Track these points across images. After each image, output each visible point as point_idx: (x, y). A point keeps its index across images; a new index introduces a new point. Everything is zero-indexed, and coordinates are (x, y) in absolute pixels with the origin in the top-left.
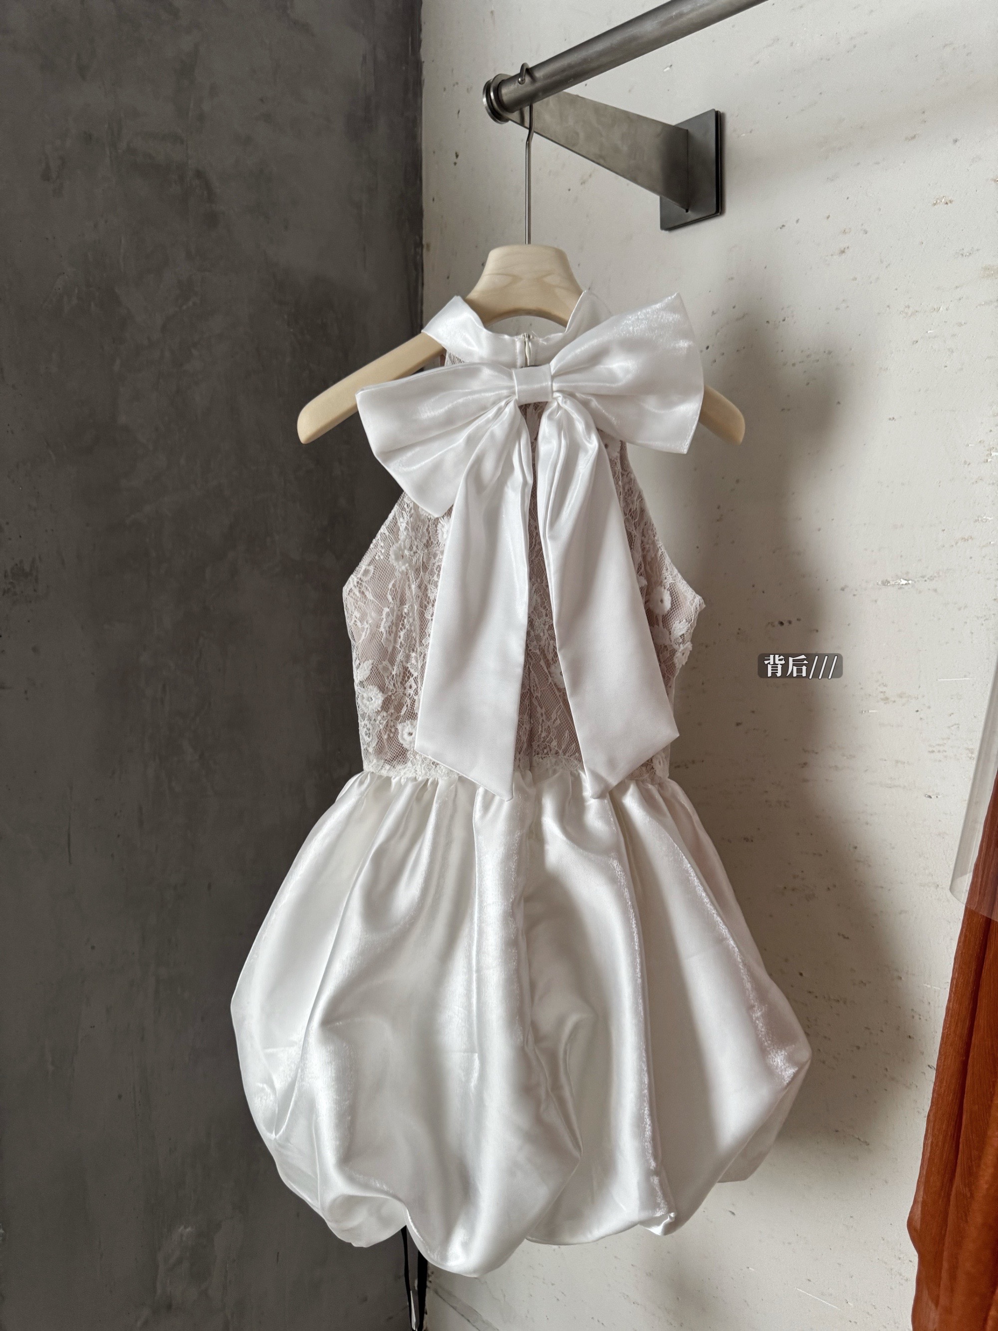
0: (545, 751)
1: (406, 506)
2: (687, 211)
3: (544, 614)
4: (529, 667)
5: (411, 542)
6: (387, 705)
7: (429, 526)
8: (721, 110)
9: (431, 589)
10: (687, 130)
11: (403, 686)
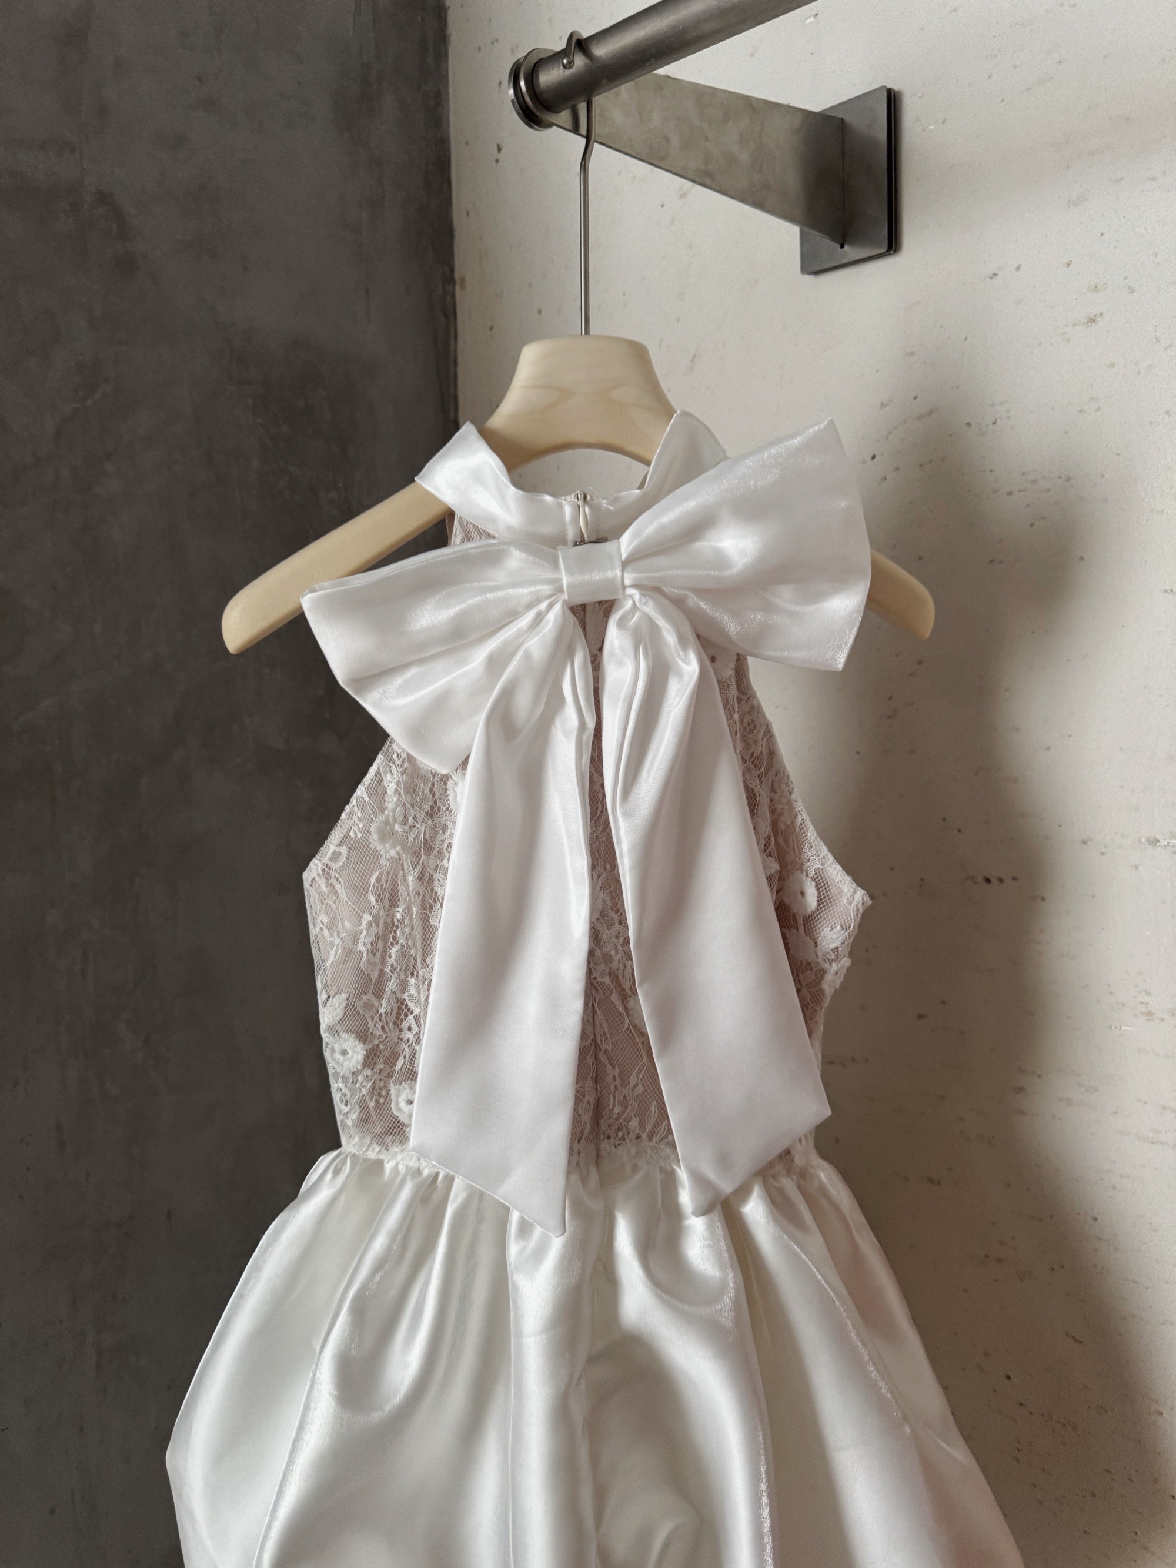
0: (620, 1134)
1: (395, 756)
2: (842, 246)
3: (617, 922)
4: (593, 1005)
5: (405, 811)
6: (373, 1059)
7: (433, 785)
8: (896, 87)
9: (438, 879)
10: (842, 119)
11: (398, 1027)
